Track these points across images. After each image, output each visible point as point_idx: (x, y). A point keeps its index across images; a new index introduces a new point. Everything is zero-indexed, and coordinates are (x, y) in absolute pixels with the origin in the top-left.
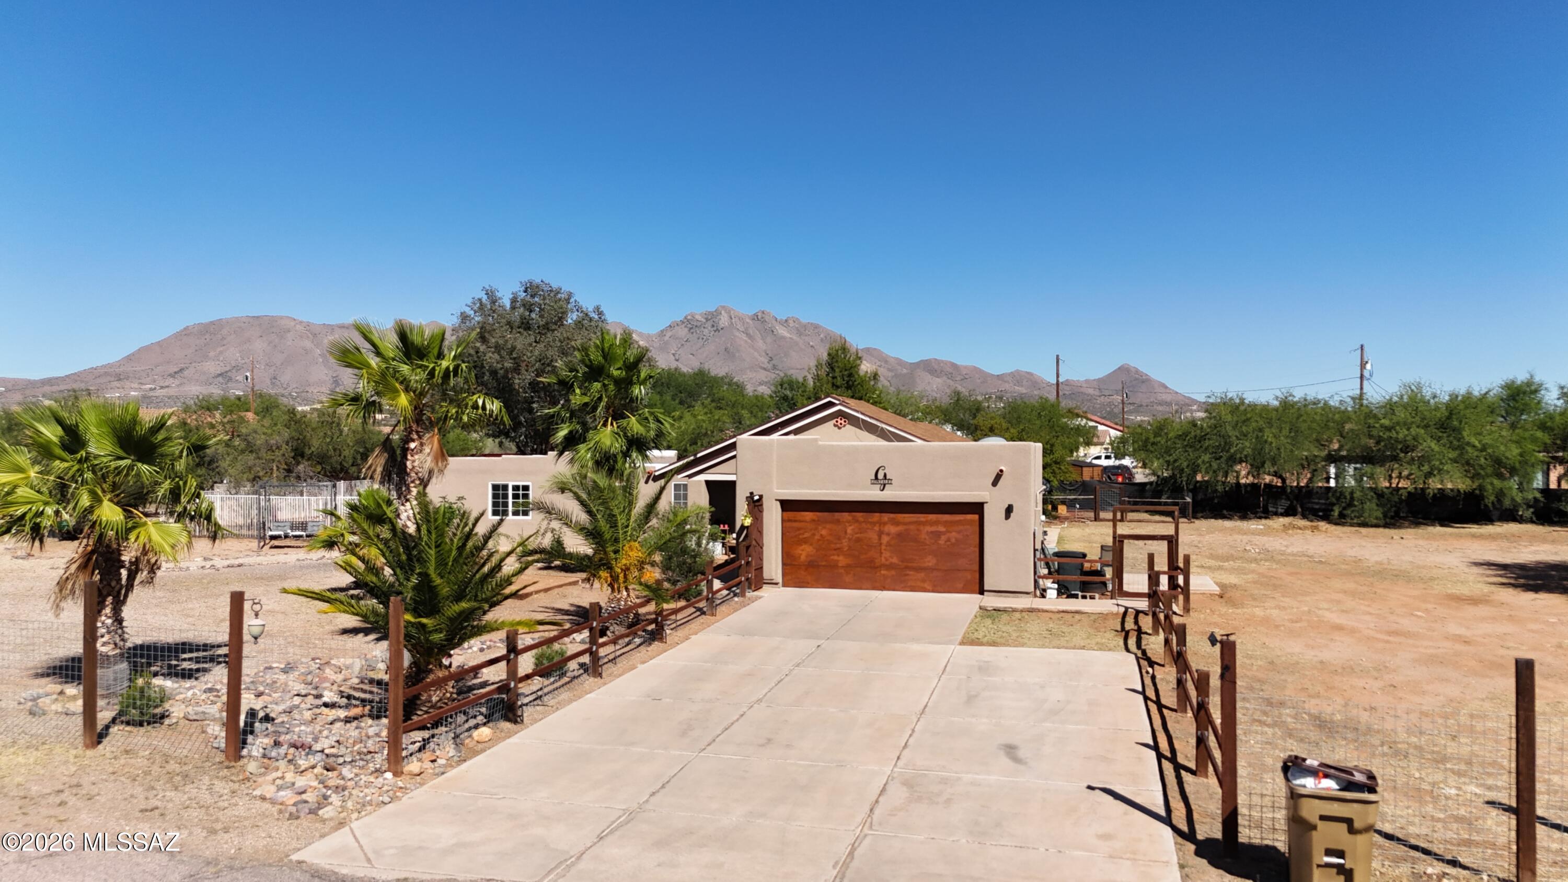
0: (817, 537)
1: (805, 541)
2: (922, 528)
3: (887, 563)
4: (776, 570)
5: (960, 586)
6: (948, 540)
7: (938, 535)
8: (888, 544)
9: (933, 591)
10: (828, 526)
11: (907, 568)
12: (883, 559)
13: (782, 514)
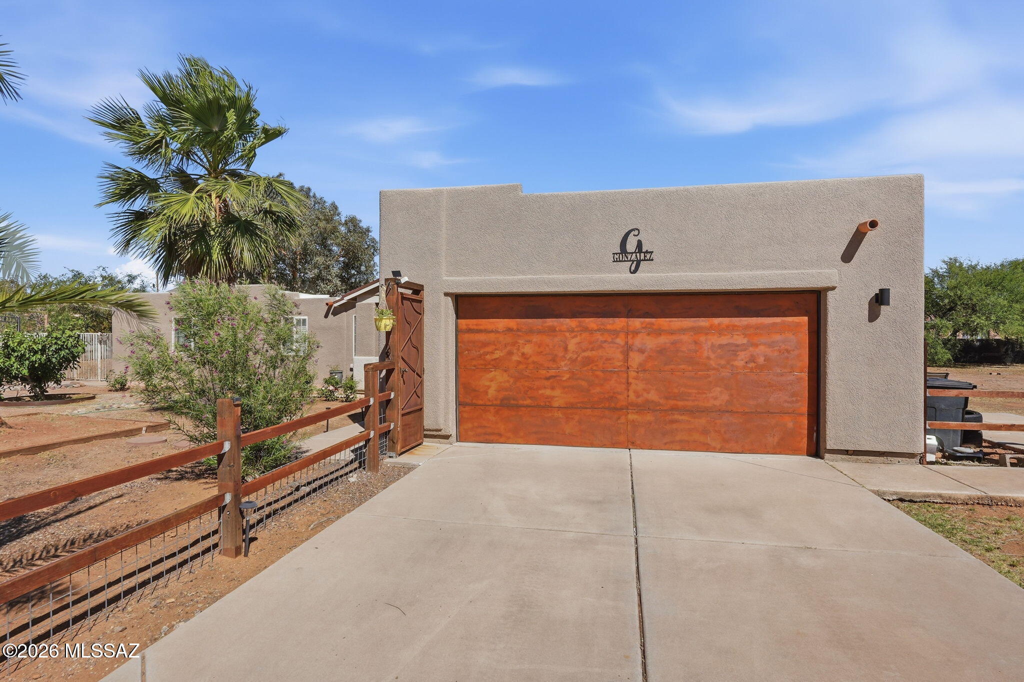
0: (515, 358)
1: (496, 364)
2: (702, 338)
3: (640, 400)
4: (447, 414)
5: (773, 440)
6: (753, 359)
7: (734, 350)
8: (642, 368)
9: (722, 450)
10: (536, 338)
11: (674, 409)
12: (632, 396)
13: (457, 318)
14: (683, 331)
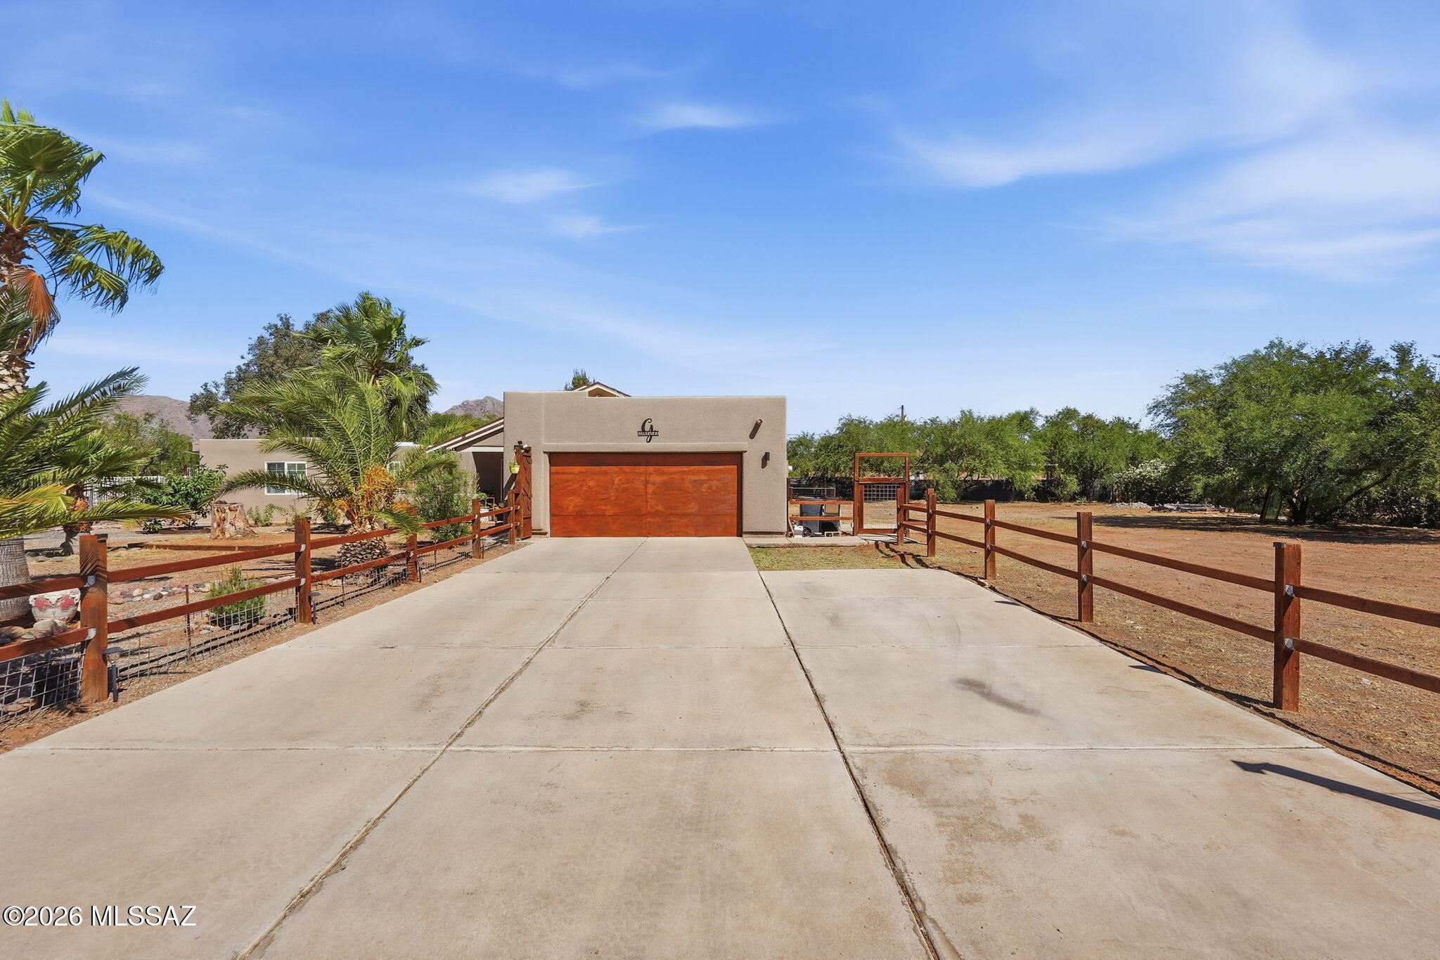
0: (584, 488)
1: (573, 493)
2: (685, 477)
3: (653, 510)
4: (545, 521)
5: (720, 529)
6: (710, 487)
7: (702, 482)
8: (654, 493)
9: (695, 536)
10: (596, 477)
11: (672, 514)
12: (649, 508)
13: (550, 466)
14: (675, 473)
